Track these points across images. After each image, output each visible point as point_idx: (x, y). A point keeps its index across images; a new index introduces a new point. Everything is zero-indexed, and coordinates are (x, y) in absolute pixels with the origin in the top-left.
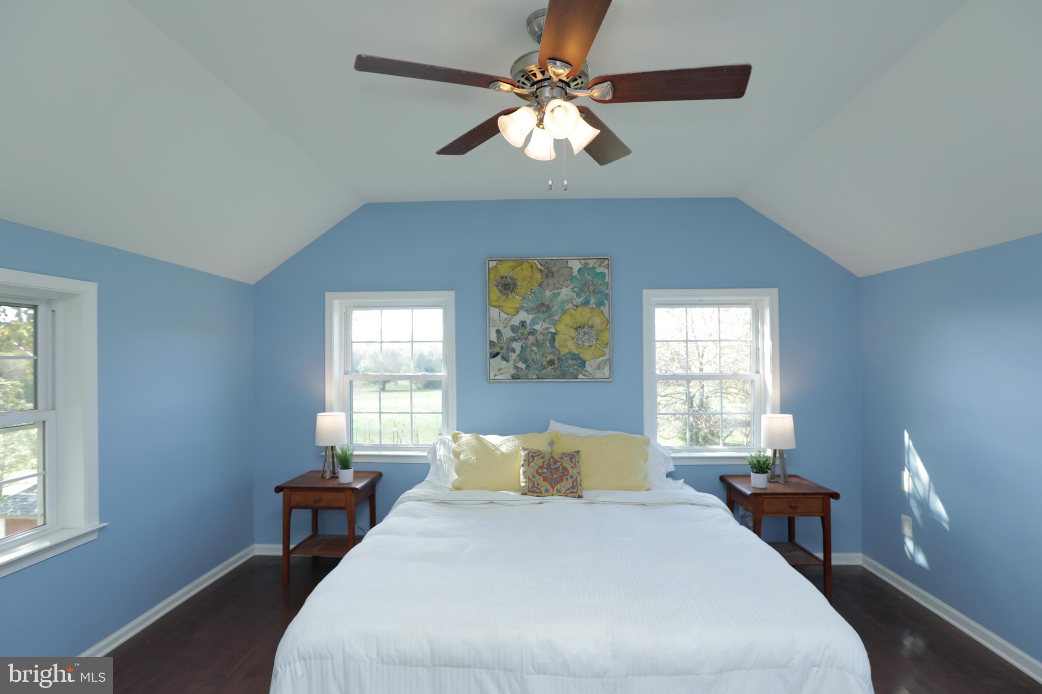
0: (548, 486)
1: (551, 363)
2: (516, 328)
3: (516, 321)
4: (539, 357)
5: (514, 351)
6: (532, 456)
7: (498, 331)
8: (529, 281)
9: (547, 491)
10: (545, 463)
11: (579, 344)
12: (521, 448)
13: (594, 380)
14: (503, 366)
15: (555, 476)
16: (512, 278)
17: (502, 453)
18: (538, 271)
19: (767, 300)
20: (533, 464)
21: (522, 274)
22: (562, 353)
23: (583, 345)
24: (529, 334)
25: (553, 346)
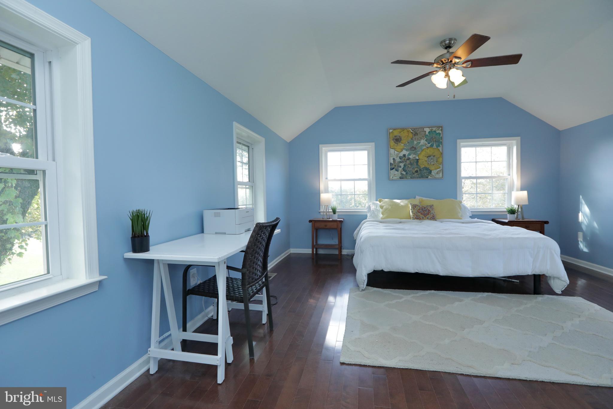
0: (423, 216)
1: (417, 171)
2: (401, 157)
3: (401, 154)
4: (411, 169)
5: (400, 167)
6: (414, 206)
7: (394, 159)
8: (407, 138)
9: (423, 218)
10: (421, 208)
11: (429, 164)
12: (409, 203)
13: (436, 179)
14: (396, 174)
15: (426, 213)
16: (399, 137)
17: (402, 206)
18: (411, 133)
19: (514, 142)
20: (415, 209)
21: (403, 135)
22: (421, 167)
23: (431, 164)
24: (407, 160)
25: (417, 165)
